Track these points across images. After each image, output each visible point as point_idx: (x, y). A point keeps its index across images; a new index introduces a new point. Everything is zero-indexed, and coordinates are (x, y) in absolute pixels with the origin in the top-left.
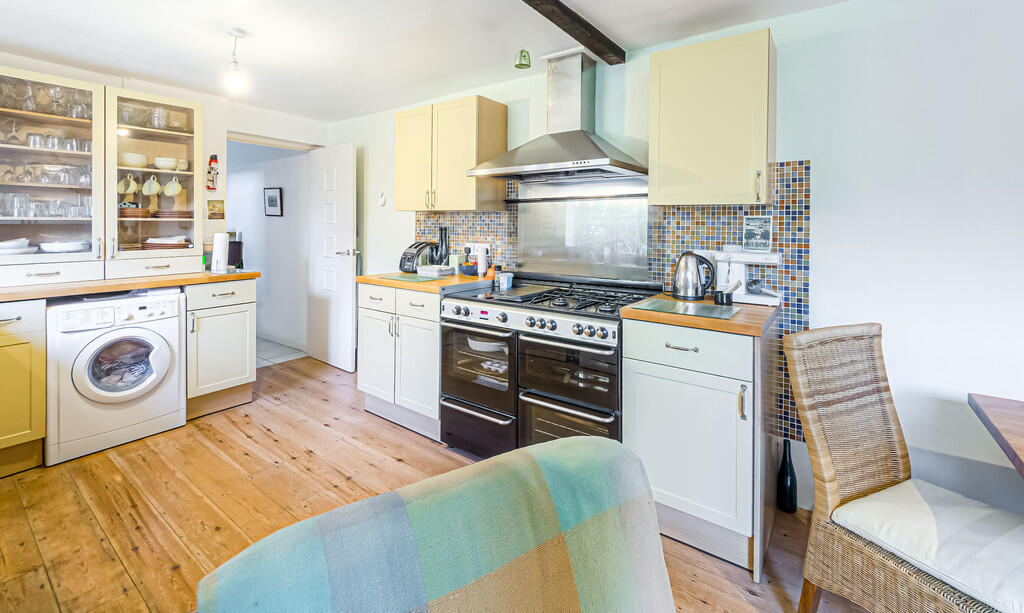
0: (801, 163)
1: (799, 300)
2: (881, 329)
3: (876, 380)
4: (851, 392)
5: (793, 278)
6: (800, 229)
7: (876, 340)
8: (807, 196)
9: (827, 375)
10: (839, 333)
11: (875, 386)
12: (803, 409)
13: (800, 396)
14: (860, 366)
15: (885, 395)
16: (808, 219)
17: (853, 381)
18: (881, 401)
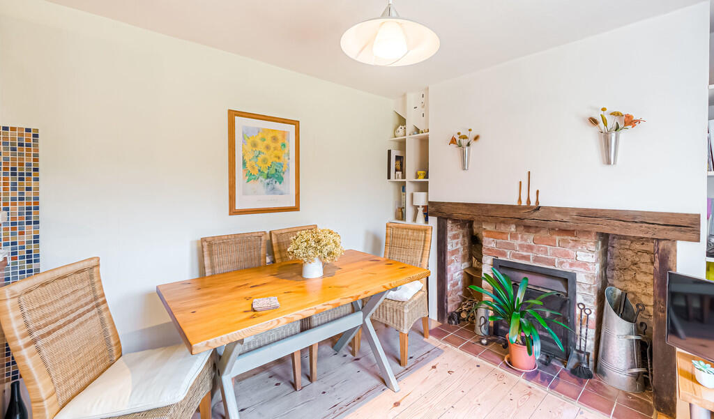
0: (28, 130)
1: (29, 252)
2: (99, 261)
3: (96, 298)
4: (72, 316)
5: (22, 233)
6: (29, 189)
7: (95, 269)
8: (36, 160)
9: (46, 310)
10: (61, 273)
11: (94, 303)
12: (20, 349)
13: (15, 339)
14: (80, 293)
15: (102, 307)
16: (37, 179)
17: (74, 306)
18: (100, 313)
